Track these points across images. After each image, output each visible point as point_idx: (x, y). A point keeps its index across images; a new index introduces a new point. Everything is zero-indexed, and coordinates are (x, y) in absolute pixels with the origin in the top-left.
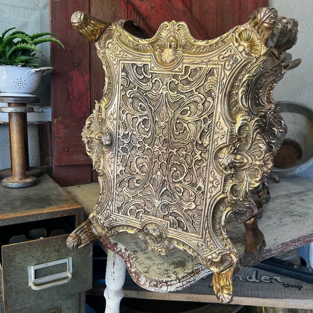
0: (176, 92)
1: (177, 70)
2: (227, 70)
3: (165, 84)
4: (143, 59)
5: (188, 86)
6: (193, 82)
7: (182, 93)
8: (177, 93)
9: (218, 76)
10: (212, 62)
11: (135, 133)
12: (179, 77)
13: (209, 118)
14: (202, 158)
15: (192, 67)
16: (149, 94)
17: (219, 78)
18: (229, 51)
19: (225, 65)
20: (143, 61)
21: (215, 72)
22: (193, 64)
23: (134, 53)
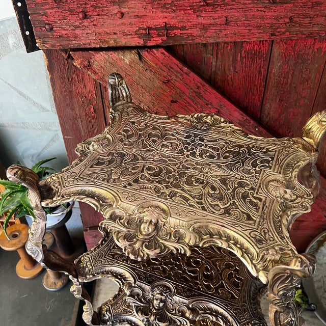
0: (237, 186)
1: (260, 191)
2: (251, 232)
3: (247, 179)
4: (277, 166)
5: (241, 196)
6: (245, 201)
7: (234, 190)
8: (235, 186)
9: (246, 223)
10: (262, 220)
11: (203, 147)
12: (252, 191)
13: (202, 207)
14: (162, 193)
15: (260, 204)
16: (240, 164)
17: (242, 224)
18: (271, 239)
19: (257, 231)
20: (275, 166)
21: (251, 222)
22: (264, 205)
23: (285, 161)
